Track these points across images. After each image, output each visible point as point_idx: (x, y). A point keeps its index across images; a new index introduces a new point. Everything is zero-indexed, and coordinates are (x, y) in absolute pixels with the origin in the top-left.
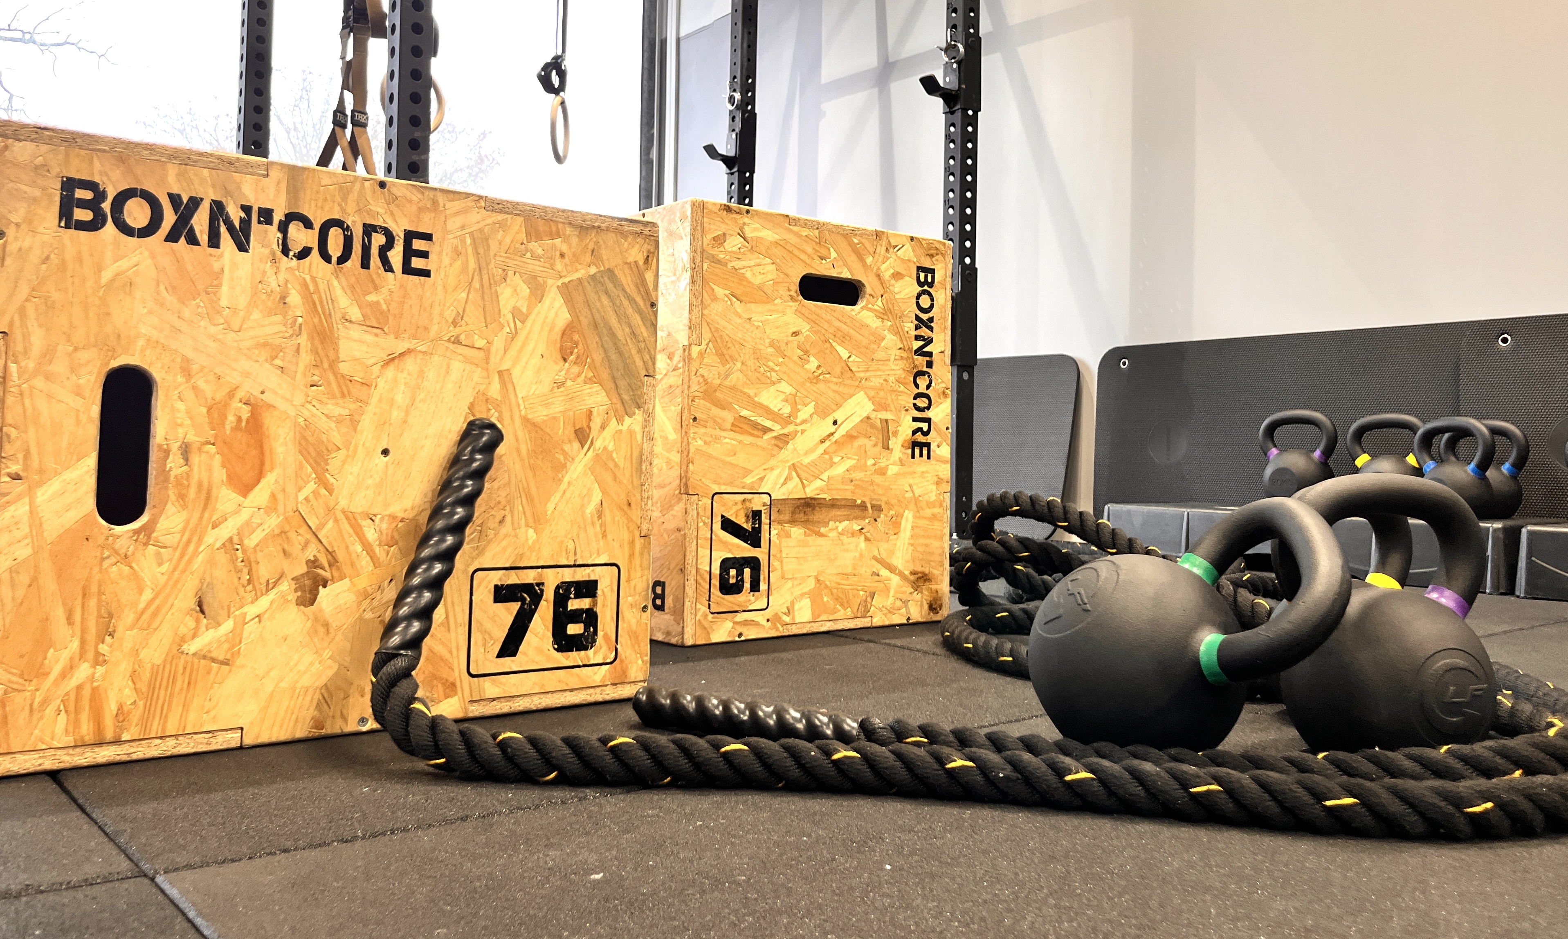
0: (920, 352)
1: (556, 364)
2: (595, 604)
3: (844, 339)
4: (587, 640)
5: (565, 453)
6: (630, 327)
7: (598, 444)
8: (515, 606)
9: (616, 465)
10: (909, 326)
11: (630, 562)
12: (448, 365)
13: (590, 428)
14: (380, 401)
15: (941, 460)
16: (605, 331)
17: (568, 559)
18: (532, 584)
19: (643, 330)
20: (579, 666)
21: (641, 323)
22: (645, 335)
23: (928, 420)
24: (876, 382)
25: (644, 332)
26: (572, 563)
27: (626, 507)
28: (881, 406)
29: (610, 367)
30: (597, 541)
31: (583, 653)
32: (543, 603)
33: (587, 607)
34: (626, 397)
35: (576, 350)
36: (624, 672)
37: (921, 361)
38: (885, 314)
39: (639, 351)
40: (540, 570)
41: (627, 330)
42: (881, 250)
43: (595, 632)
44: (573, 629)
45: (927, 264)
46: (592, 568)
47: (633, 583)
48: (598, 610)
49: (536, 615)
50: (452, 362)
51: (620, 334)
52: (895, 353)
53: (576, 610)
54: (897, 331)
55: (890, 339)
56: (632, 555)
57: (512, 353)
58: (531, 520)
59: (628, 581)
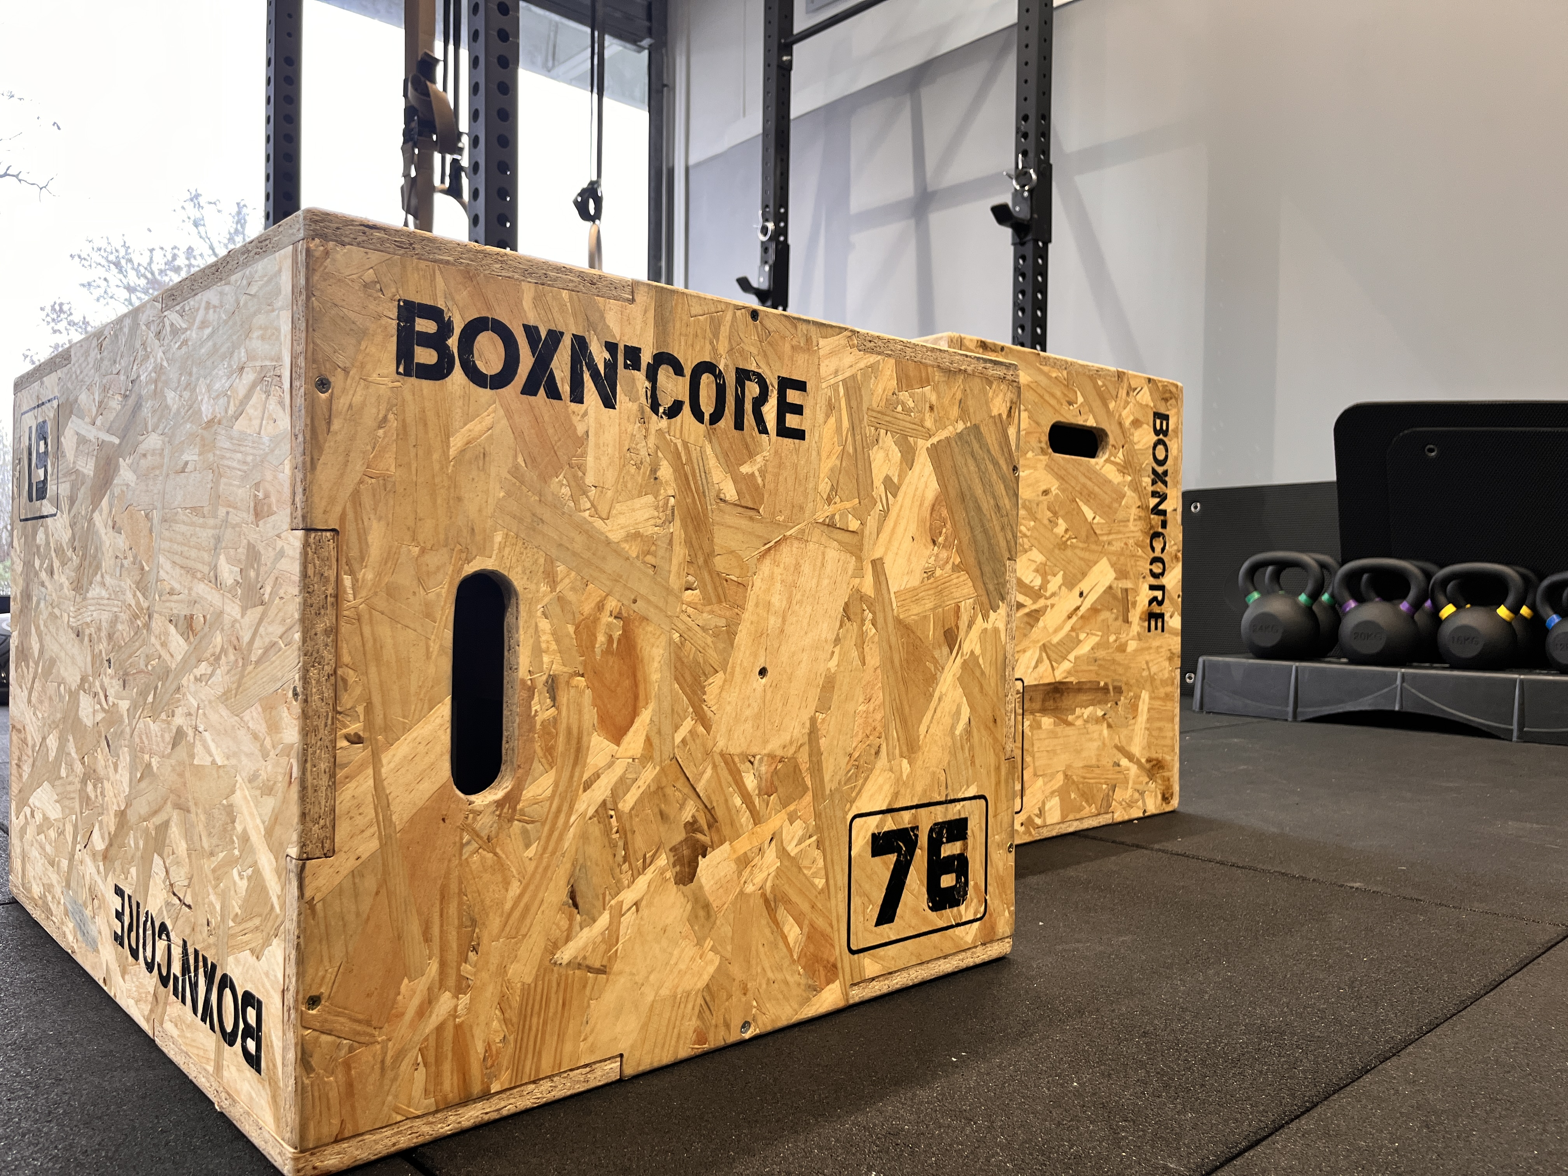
0: (1156, 510)
1: (927, 548)
2: (965, 847)
3: (1090, 497)
4: (959, 893)
5: (935, 661)
6: (994, 498)
7: (966, 648)
8: (893, 858)
9: (983, 673)
10: (1147, 480)
11: (996, 791)
12: (824, 554)
13: (958, 628)
14: (757, 605)
15: (1173, 632)
16: (971, 505)
17: (939, 794)
18: (907, 829)
19: (1007, 501)
20: (952, 927)
21: (1004, 493)
22: (1008, 507)
23: (1162, 588)
24: (1117, 546)
25: (1006, 503)
26: (943, 799)
27: (991, 725)
28: (1122, 574)
29: (976, 551)
30: (967, 768)
31: (955, 909)
32: (918, 852)
33: (958, 852)
34: (991, 587)
35: (944, 530)
36: (993, 928)
37: (1156, 519)
38: (1125, 468)
39: (1003, 528)
40: (913, 811)
41: (992, 502)
42: (1123, 393)
43: (966, 883)
44: (947, 881)
45: (1163, 411)
46: (962, 803)
47: (999, 817)
48: (969, 855)
49: (912, 868)
50: (828, 550)
51: (985, 506)
52: (1134, 512)
53: (949, 857)
54: (1136, 487)
55: (1131, 497)
56: (998, 783)
57: (884, 536)
58: (905, 749)
59: (995, 816)
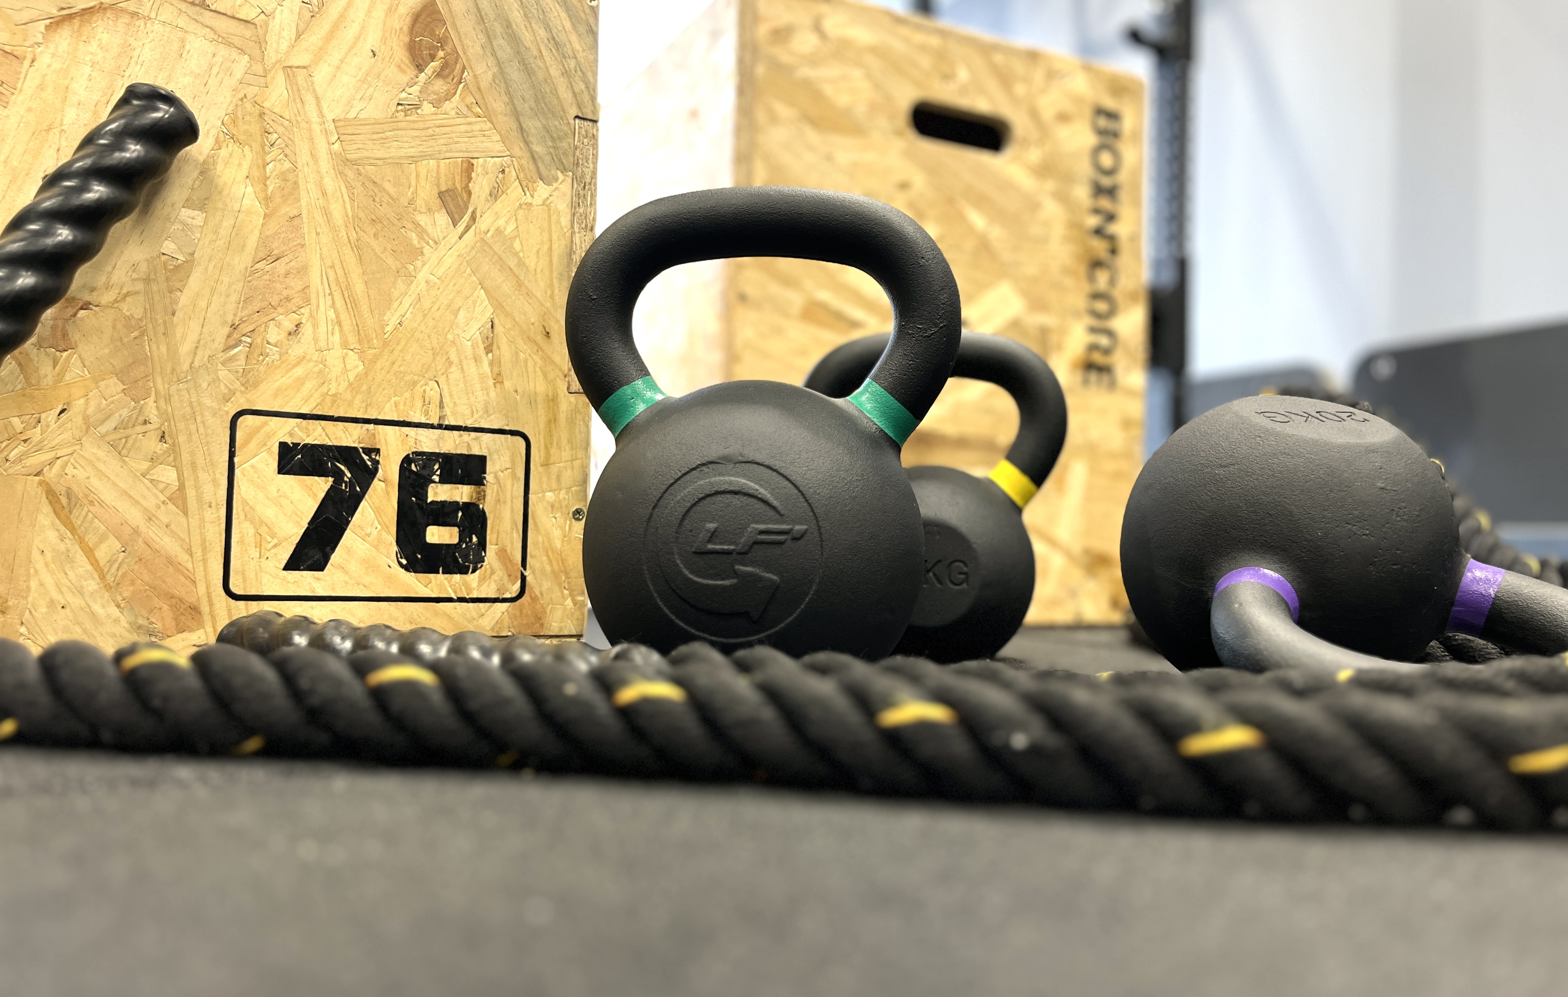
1: (403, 71)
2: (482, 496)
3: (981, 201)
4: (466, 557)
5: (421, 231)
7: (483, 223)
8: (321, 485)
11: (550, 433)
12: (183, 41)
13: (470, 193)
17: (427, 413)
18: (356, 449)
20: (449, 600)
25: (576, 44)
26: (435, 422)
27: (540, 338)
29: (508, 93)
30: (485, 389)
31: (457, 577)
32: (377, 485)
33: (465, 499)
34: (538, 149)
35: (441, 54)
36: (539, 618)
37: (1099, 247)
38: (1044, 170)
39: (566, 73)
40: (372, 426)
41: (542, 33)
42: (1038, 76)
43: (482, 545)
44: (436, 535)
45: (1109, 103)
46: (473, 434)
47: (554, 469)
48: (487, 506)
49: (364, 504)
50: (190, 38)
51: (527, 37)
52: (1058, 230)
53: (443, 503)
54: (1062, 197)
55: (1052, 209)
56: (552, 421)
59: (546, 464)
